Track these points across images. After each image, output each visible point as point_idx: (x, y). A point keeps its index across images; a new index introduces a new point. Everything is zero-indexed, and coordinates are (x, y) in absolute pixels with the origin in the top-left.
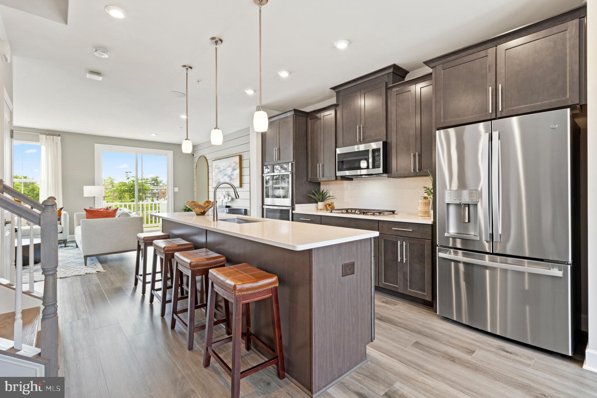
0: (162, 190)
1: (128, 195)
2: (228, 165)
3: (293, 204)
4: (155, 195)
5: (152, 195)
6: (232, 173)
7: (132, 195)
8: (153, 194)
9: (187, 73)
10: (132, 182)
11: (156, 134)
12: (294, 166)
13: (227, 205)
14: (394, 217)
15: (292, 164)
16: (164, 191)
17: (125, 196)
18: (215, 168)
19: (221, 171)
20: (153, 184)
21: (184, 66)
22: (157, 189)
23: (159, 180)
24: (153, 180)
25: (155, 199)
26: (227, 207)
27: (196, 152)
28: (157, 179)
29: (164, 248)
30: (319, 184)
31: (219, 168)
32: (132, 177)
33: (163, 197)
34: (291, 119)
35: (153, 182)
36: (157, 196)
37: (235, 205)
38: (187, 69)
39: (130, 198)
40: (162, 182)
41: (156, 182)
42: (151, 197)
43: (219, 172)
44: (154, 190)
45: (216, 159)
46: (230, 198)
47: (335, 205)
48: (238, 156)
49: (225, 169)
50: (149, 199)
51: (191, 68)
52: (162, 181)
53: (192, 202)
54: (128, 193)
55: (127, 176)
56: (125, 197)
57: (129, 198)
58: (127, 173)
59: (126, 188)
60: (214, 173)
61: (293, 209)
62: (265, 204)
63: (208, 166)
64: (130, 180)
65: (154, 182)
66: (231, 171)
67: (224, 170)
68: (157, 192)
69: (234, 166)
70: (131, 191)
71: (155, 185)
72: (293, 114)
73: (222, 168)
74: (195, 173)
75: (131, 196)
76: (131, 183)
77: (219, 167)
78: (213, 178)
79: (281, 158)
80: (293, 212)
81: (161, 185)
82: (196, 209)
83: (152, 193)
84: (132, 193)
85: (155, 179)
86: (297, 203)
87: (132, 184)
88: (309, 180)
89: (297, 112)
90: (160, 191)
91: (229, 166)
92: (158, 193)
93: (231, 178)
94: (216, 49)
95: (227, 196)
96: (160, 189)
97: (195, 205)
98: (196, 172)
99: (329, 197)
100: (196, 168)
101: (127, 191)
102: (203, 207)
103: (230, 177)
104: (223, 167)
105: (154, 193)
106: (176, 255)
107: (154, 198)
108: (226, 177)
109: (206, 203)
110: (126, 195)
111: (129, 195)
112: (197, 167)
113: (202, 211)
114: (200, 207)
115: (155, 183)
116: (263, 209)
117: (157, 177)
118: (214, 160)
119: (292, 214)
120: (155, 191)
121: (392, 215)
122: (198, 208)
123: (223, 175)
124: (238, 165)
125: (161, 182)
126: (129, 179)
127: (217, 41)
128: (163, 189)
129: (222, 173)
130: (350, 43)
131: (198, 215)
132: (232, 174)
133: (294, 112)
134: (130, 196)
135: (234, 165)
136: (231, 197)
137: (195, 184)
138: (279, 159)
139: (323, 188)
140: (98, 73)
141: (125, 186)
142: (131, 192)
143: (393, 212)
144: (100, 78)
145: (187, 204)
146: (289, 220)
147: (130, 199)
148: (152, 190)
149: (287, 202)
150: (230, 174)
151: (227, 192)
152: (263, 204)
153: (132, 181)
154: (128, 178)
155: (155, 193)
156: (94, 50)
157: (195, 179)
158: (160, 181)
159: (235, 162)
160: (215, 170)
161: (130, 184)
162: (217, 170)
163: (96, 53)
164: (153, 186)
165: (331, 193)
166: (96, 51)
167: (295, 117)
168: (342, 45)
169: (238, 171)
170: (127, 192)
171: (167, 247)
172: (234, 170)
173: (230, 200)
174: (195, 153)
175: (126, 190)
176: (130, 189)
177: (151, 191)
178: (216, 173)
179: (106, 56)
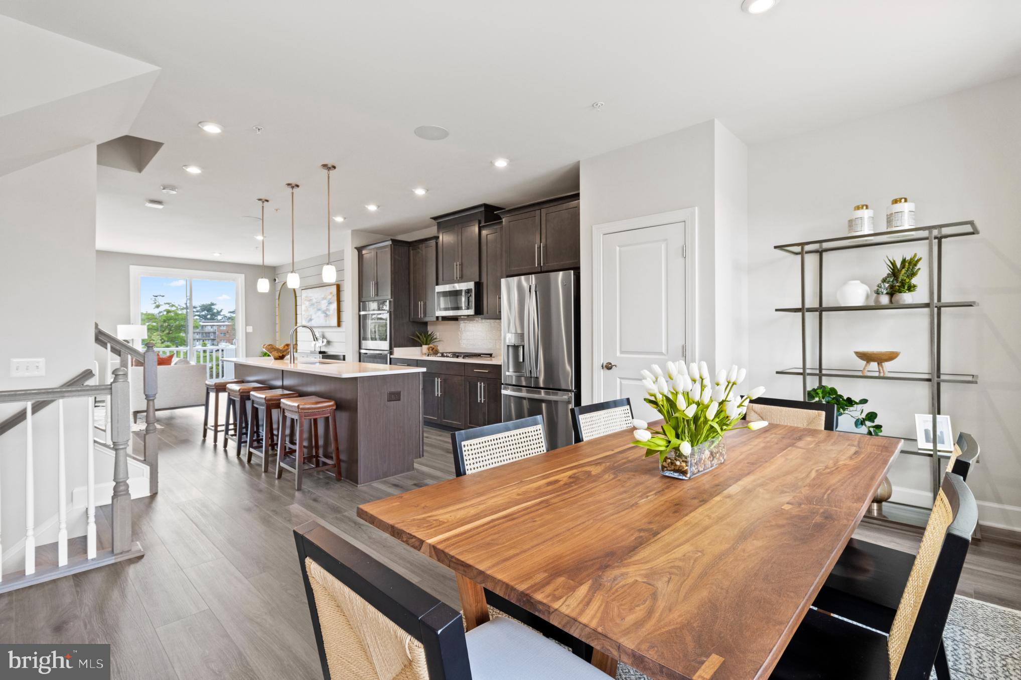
0: (222, 328)
1: (159, 337)
2: (323, 296)
3: (391, 348)
4: (209, 337)
5: (204, 337)
6: (328, 307)
7: (166, 337)
8: (204, 335)
9: (263, 207)
10: (165, 313)
11: (220, 254)
12: (392, 304)
13: (322, 350)
14: (491, 360)
15: (390, 302)
16: (225, 328)
17: (152, 338)
18: (306, 300)
19: (313, 305)
20: (205, 317)
21: (260, 200)
22: (212, 326)
23: (216, 308)
24: (203, 310)
25: (209, 343)
26: (320, 352)
27: (279, 275)
28: (213, 307)
29: (240, 390)
30: (425, 324)
31: (311, 300)
32: (165, 304)
33: (224, 340)
34: (388, 250)
35: (203, 313)
36: (212, 337)
37: (331, 351)
38: (263, 202)
39: (163, 341)
40: (222, 313)
41: (209, 312)
42: (202, 341)
43: (311, 305)
44: (207, 327)
45: (307, 287)
46: (325, 341)
47: (438, 348)
48: (335, 286)
49: (319, 302)
50: (198, 343)
51: (267, 201)
52: (221, 311)
53: (269, 345)
54: (159, 333)
55: (155, 303)
56: (154, 340)
57: (160, 342)
58: (156, 296)
59: (154, 324)
60: (304, 307)
61: (391, 353)
62: (363, 347)
63: (296, 297)
64: (162, 309)
65: (206, 312)
66: (327, 304)
67: (317, 303)
68: (212, 330)
69: (330, 299)
70: (163, 329)
71: (208, 319)
72: (391, 245)
73: (314, 301)
74: (277, 306)
75: (164, 337)
76: (163, 315)
77: (311, 298)
78: (303, 313)
79: (379, 294)
80: (391, 356)
81: (219, 317)
82: (273, 353)
83: (203, 333)
84: (165, 332)
85: (208, 307)
86: (396, 346)
87: (166, 317)
88: (411, 320)
89: (395, 242)
90: (218, 328)
91: (324, 298)
92: (214, 333)
93: (327, 314)
94: (293, 193)
95: (321, 339)
96: (217, 325)
97: (273, 348)
98: (279, 304)
99: (435, 339)
100: (279, 299)
101: (156, 328)
102: (281, 350)
103: (324, 312)
104: (316, 299)
105: (206, 333)
106: (252, 395)
107: (206, 342)
108: (320, 312)
109: (286, 347)
110: (154, 335)
111: (161, 336)
112: (280, 297)
113: (281, 355)
114: (278, 350)
115: (208, 315)
116: (360, 354)
117: (213, 304)
118: (303, 288)
119: (390, 359)
120: (209, 329)
121: (489, 359)
122: (276, 352)
123: (315, 309)
124: (335, 298)
125: (219, 313)
126: (160, 308)
127: (293, 186)
128: (224, 326)
129: (315, 306)
130: (428, 190)
131: (276, 359)
132: (327, 309)
133: (392, 242)
134: (162, 339)
135: (330, 297)
136: (326, 339)
137: (278, 321)
138: (377, 295)
139: (430, 329)
140: (159, 202)
141: (152, 321)
142: (163, 331)
143: (491, 355)
144: (160, 207)
145: (263, 348)
146: (387, 363)
147: (162, 343)
148: (203, 326)
149: (384, 345)
150: (325, 309)
151: (321, 333)
152: (360, 348)
153: (165, 311)
154: (158, 306)
155: (209, 333)
156: (162, 188)
157: (277, 314)
158: (218, 311)
159: (331, 293)
160: (305, 302)
161: (161, 316)
162: (307, 303)
163: (164, 191)
164: (203, 320)
165: (437, 335)
166: (164, 189)
167: (394, 248)
168: (420, 192)
169: (335, 305)
170: (155, 331)
171: (243, 389)
172: (330, 303)
173: (324, 343)
174: (278, 278)
175: (153, 326)
176: (162, 326)
177: (200, 328)
178: (306, 307)
179: (174, 192)
